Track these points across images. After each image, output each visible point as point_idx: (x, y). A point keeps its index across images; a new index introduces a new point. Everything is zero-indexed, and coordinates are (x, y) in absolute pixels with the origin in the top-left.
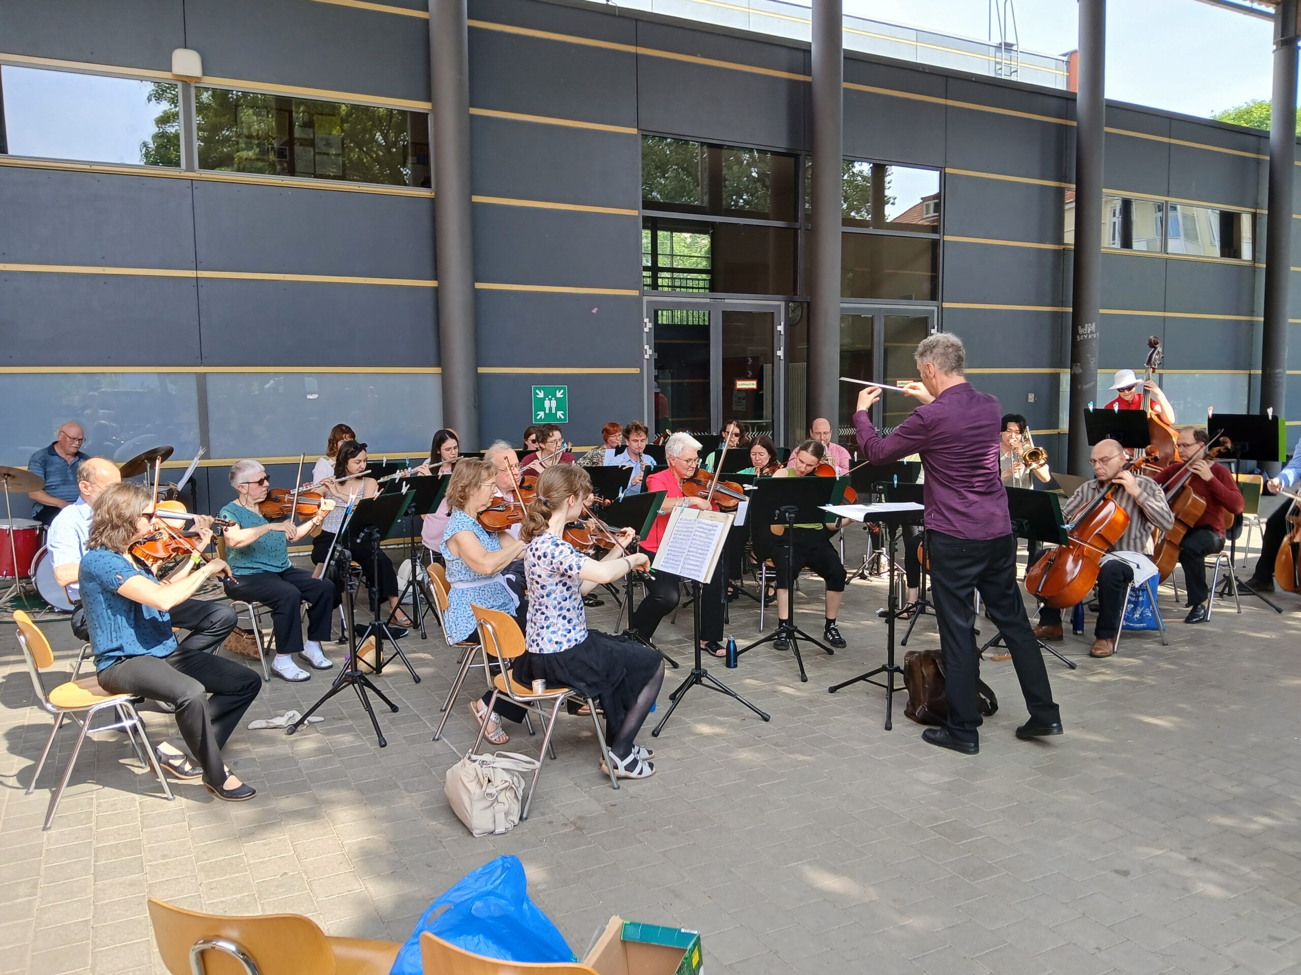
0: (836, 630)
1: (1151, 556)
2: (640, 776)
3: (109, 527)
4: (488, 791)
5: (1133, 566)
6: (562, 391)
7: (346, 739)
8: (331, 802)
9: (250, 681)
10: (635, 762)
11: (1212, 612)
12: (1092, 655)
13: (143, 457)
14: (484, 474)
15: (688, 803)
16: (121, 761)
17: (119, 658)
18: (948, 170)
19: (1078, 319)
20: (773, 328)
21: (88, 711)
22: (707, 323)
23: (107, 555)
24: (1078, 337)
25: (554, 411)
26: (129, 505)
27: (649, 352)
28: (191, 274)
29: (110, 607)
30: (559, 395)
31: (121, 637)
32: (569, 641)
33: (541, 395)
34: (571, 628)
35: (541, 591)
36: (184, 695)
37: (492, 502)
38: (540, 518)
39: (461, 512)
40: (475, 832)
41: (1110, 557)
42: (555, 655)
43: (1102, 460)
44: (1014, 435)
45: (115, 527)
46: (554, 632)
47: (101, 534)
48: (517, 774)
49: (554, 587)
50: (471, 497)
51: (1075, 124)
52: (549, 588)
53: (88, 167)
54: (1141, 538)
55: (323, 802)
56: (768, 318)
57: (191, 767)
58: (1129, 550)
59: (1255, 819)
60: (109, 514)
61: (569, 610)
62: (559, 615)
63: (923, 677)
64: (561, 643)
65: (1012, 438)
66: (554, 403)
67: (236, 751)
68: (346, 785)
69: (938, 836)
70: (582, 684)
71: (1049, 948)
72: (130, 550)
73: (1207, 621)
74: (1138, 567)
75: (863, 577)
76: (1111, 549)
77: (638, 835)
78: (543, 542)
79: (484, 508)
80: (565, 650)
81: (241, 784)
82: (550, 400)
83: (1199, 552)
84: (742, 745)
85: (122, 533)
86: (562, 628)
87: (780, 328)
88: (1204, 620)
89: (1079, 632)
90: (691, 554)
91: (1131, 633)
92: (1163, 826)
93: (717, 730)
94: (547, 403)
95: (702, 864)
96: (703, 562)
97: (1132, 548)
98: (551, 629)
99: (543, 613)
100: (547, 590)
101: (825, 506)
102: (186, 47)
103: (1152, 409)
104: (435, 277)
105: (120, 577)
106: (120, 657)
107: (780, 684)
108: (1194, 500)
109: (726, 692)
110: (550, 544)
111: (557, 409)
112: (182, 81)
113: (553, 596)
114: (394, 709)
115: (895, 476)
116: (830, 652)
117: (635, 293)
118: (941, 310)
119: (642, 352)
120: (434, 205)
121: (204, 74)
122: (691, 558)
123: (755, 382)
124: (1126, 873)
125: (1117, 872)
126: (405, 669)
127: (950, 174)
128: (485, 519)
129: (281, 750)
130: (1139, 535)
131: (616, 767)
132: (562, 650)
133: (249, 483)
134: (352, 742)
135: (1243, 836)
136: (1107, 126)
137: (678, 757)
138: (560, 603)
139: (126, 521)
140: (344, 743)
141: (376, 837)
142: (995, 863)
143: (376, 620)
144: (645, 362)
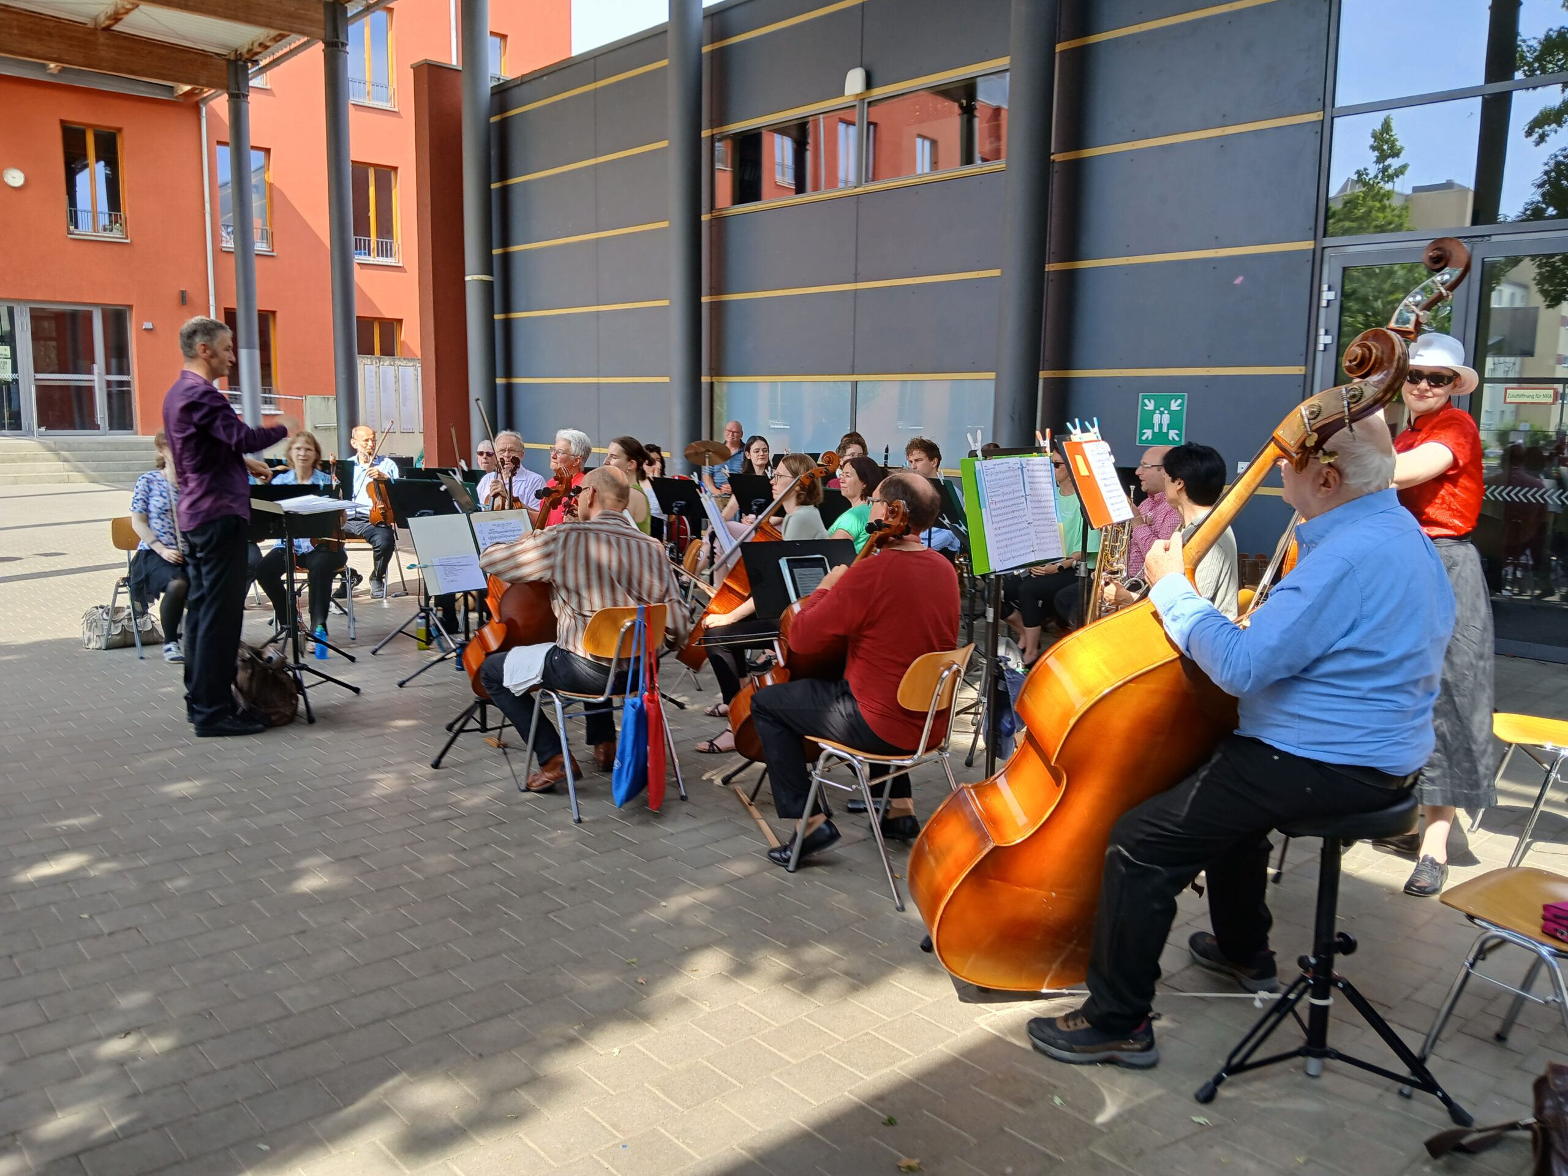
6: (1179, 401)
25: (1165, 430)
27: (1324, 339)
28: (851, 286)
30: (1174, 406)
33: (1150, 406)
66: (1166, 418)
82: (1162, 413)
94: (1156, 418)
111: (1169, 427)
117: (1308, 246)
119: (1314, 339)
144: (1319, 356)
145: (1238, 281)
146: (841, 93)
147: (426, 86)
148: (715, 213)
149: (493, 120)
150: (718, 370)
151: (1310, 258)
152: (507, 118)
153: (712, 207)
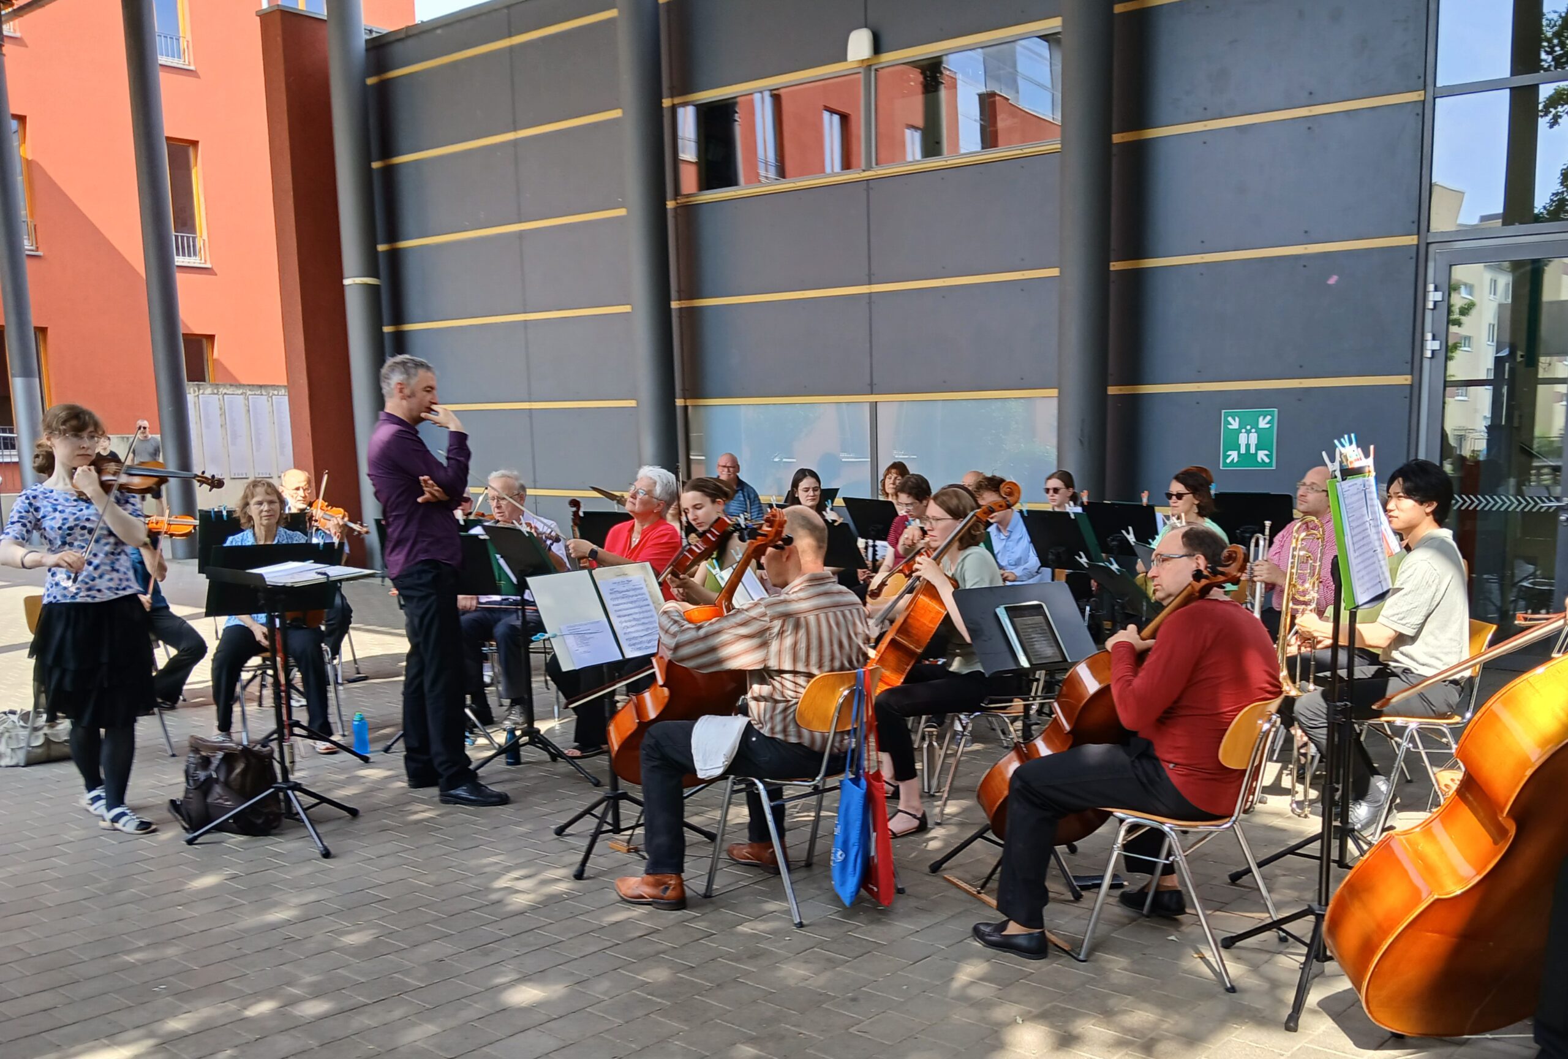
6: (1268, 417)
25: (1253, 451)
27: (1431, 345)
28: (865, 289)
30: (1263, 423)
33: (1235, 425)
66: (1254, 438)
82: (1248, 432)
94: (1243, 439)
102: (862, 27)
111: (1258, 448)
117: (1411, 241)
119: (1419, 344)
144: (1426, 364)
145: (1333, 280)
146: (843, 57)
147: (279, 39)
148: (681, 200)
149: (370, 81)
150: (696, 390)
151: (1414, 255)
152: (389, 80)
153: (677, 193)
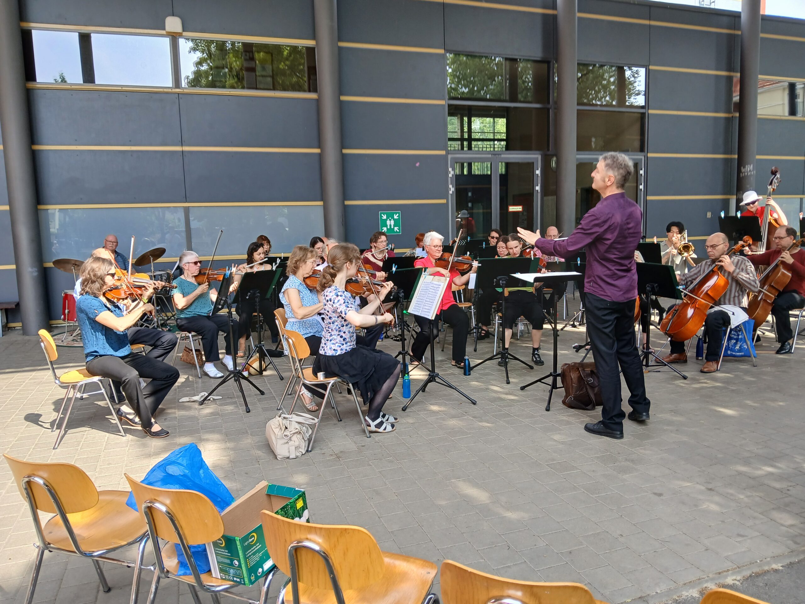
0: (538, 355)
1: (745, 308)
2: (385, 431)
3: (90, 282)
4: (285, 433)
5: (730, 314)
6: (398, 215)
7: (230, 408)
8: (207, 440)
9: (171, 373)
10: (381, 423)
11: (795, 348)
12: (702, 372)
13: (149, 254)
14: (309, 255)
15: (407, 446)
16: (107, 417)
17: (97, 356)
18: (651, 67)
19: (741, 162)
20: (533, 172)
21: (76, 385)
22: (489, 173)
23: (89, 299)
24: (741, 174)
25: (392, 227)
26: (100, 269)
27: (452, 189)
28: (178, 148)
29: (93, 328)
30: (396, 217)
31: (98, 345)
32: (342, 350)
33: (385, 217)
34: (344, 343)
35: (329, 321)
36: (125, 376)
37: (313, 272)
38: (329, 277)
39: (294, 276)
40: (278, 457)
41: (717, 308)
42: (332, 357)
43: (712, 246)
44: (675, 235)
45: (93, 282)
46: (333, 344)
47: (86, 286)
48: (307, 426)
49: (336, 319)
50: (301, 268)
51: (739, 33)
52: (333, 319)
53: (120, 88)
54: (739, 296)
55: (204, 440)
56: (530, 166)
57: (139, 420)
58: (730, 304)
59: (763, 468)
60: (89, 274)
61: (344, 333)
62: (339, 335)
63: (571, 379)
64: (336, 350)
65: (674, 237)
66: (392, 222)
67: (169, 413)
68: (219, 432)
69: (550, 469)
70: (346, 375)
71: (590, 533)
72: (104, 294)
73: (791, 353)
74: (733, 314)
75: (574, 326)
76: (717, 303)
77: (370, 462)
78: (331, 292)
79: (308, 276)
80: (339, 355)
81: (161, 429)
82: (390, 220)
83: (785, 307)
84: (453, 417)
85: (97, 285)
86: (339, 342)
87: (538, 172)
88: (789, 352)
89: (700, 358)
90: (427, 302)
91: (731, 358)
92: (699, 469)
93: (442, 409)
94: (388, 222)
95: (400, 478)
96: (431, 307)
97: (732, 303)
98: (332, 342)
99: (329, 333)
100: (332, 320)
101: (515, 273)
102: (173, 16)
103: (771, 216)
104: (319, 147)
105: (96, 312)
106: (95, 355)
107: (493, 385)
108: (783, 274)
109: (450, 386)
110: (334, 294)
111: (394, 226)
112: (172, 36)
113: (336, 324)
114: (262, 393)
115: (579, 259)
116: (531, 368)
117: (443, 153)
118: (647, 158)
119: (448, 189)
120: (318, 102)
121: (184, 31)
122: (427, 305)
123: (521, 207)
124: (660, 495)
125: (655, 494)
126: (275, 373)
127: (652, 70)
128: (308, 281)
129: (192, 413)
130: (737, 294)
131: (370, 426)
132: (337, 354)
133: (189, 263)
134: (232, 410)
135: (750, 477)
136: (763, 32)
137: (412, 422)
138: (339, 328)
139: (98, 278)
140: (227, 410)
141: (224, 458)
142: (579, 486)
143: (259, 344)
144: (450, 196)
145: (418, 165)
